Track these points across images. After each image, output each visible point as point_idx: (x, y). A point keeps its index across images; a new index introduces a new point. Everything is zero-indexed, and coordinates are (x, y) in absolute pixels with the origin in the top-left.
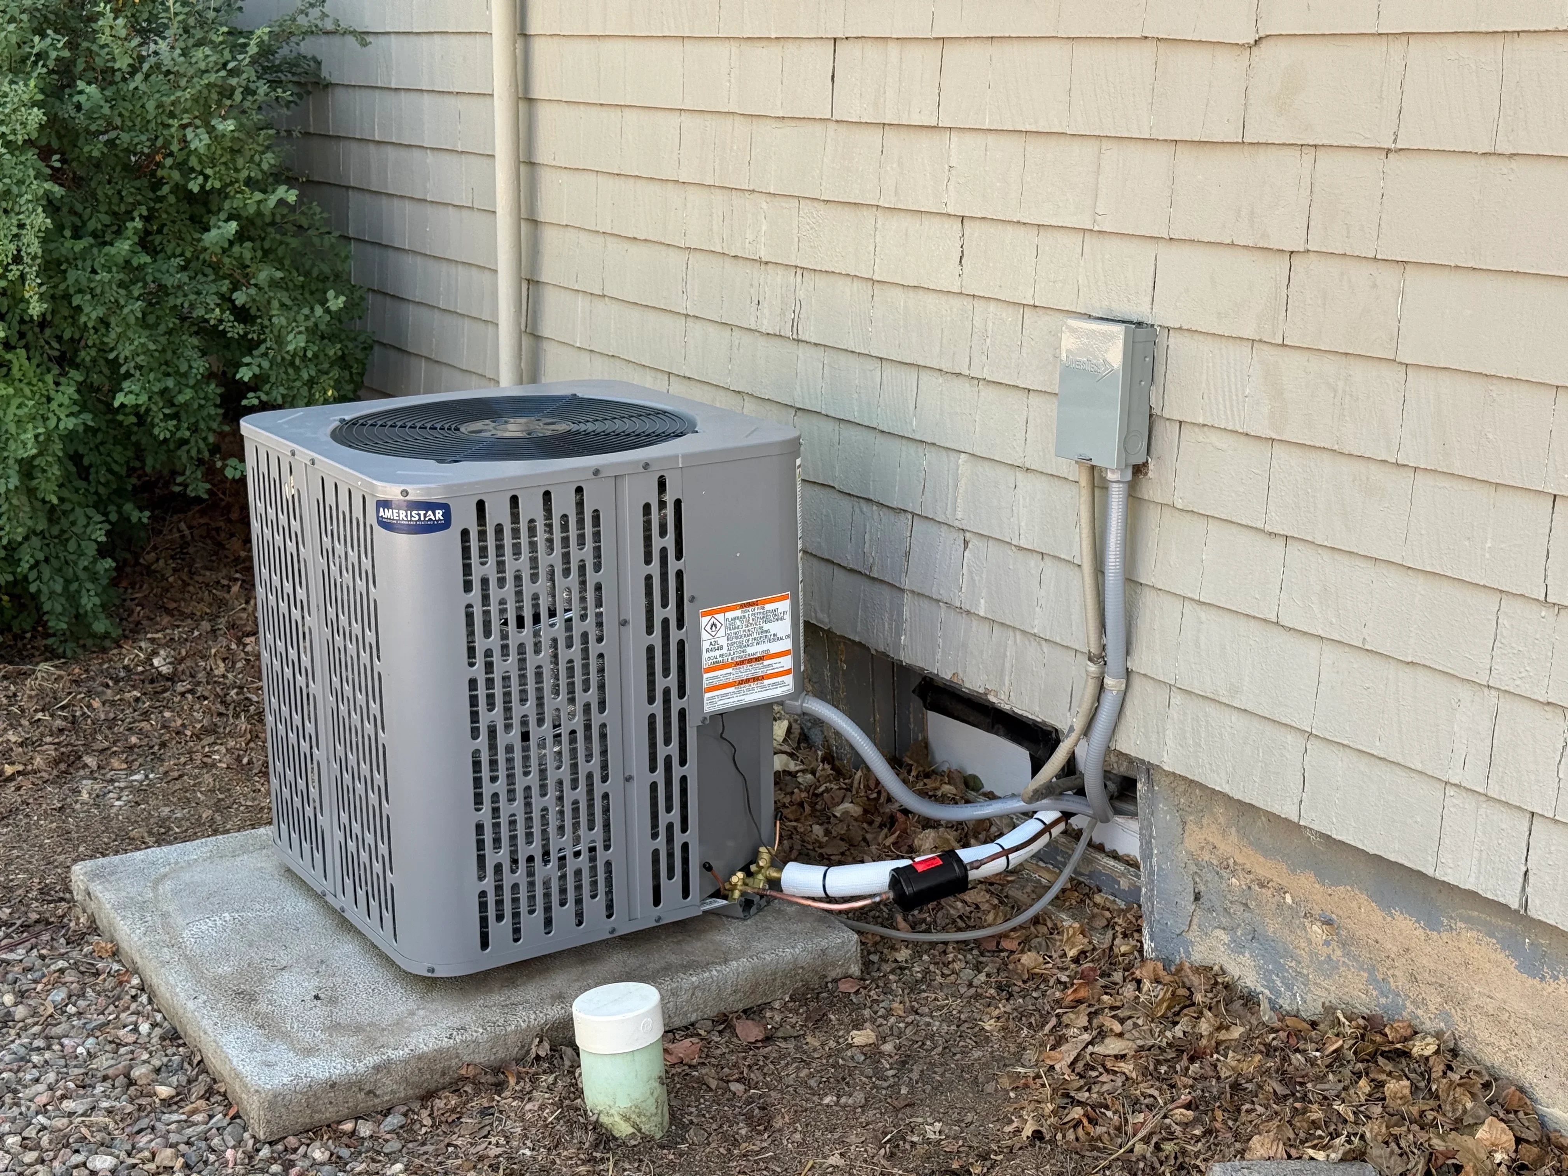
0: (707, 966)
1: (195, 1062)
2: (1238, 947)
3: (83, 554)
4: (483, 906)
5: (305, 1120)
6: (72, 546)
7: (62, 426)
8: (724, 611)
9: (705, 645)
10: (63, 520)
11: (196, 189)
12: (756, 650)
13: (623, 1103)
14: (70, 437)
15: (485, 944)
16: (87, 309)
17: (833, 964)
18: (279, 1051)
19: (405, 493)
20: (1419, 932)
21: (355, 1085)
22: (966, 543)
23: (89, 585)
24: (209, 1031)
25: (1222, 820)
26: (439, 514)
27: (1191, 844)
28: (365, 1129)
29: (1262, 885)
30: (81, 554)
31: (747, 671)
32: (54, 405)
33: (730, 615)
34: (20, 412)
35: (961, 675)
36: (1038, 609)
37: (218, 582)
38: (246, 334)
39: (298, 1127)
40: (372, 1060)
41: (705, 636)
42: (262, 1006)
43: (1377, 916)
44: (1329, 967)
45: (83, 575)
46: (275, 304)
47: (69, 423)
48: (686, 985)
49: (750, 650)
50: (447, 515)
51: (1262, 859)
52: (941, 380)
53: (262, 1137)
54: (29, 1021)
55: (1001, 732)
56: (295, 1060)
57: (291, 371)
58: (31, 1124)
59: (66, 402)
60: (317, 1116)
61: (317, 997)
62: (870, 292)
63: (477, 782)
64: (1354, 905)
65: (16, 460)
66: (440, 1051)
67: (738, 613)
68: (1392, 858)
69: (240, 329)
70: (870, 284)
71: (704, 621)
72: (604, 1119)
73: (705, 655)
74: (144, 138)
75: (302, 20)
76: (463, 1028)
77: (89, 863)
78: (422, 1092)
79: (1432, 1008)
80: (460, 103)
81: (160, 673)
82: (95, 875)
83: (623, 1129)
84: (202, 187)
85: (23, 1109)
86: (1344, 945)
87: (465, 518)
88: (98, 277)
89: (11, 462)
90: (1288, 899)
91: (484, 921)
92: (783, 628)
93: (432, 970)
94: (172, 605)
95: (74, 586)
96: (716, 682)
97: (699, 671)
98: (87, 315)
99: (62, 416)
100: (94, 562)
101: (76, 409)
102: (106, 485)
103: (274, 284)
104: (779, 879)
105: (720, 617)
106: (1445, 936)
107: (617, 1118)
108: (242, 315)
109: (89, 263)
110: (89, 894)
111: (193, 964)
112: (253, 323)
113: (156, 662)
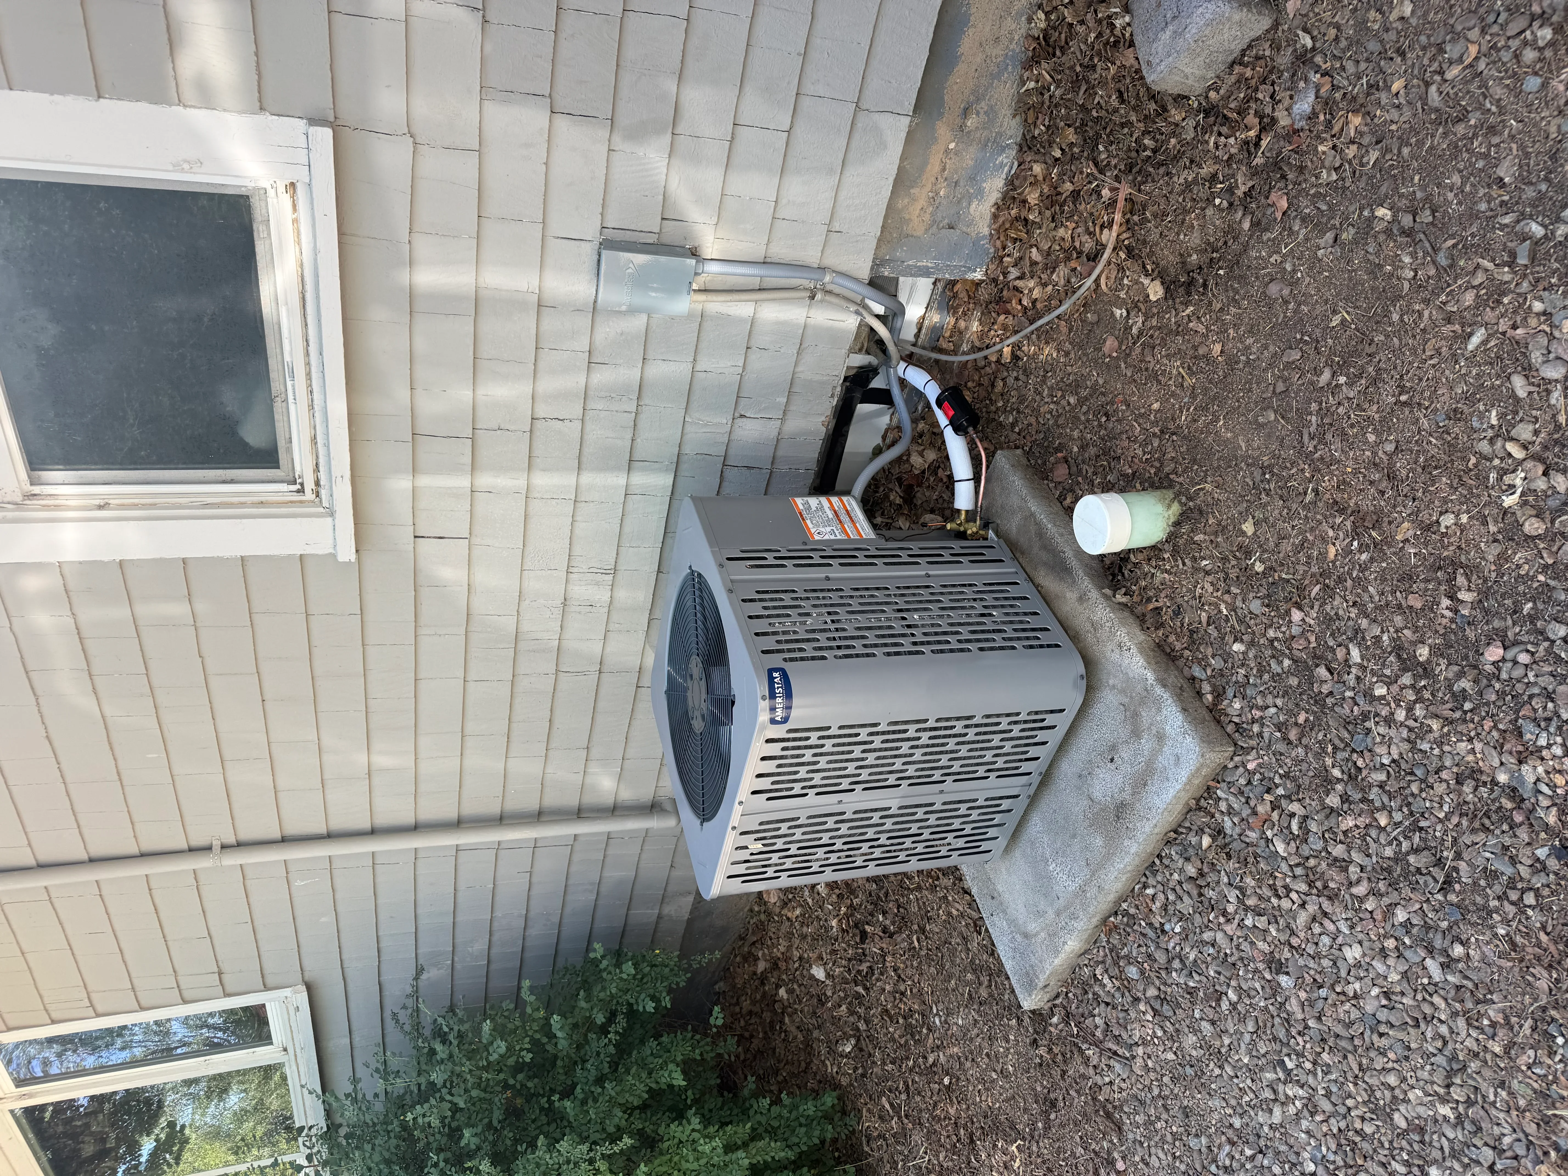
0: (1038, 524)
1: (1175, 836)
2: (980, 193)
3: (780, 1115)
4: (1031, 647)
5: (1213, 725)
6: (775, 1124)
7: (698, 1127)
8: (809, 529)
9: (833, 537)
10: (759, 1131)
11: (531, 1055)
12: (830, 514)
13: (1159, 508)
14: (706, 1121)
15: (1057, 646)
16: (616, 1120)
17: (1019, 461)
18: (1164, 760)
19: (763, 698)
20: (971, 32)
21: (1179, 695)
22: (742, 416)
23: (801, 1109)
24: (1154, 822)
25: (906, 201)
26: (776, 675)
27: (919, 232)
28: (1206, 688)
29: (944, 170)
30: (780, 1116)
31: (844, 517)
32: (684, 1139)
33: (810, 525)
34: (691, 1159)
35: (823, 418)
36: (782, 350)
37: (784, 1040)
38: (623, 1013)
39: (1219, 728)
40: (1159, 690)
41: (826, 537)
42: (1126, 796)
43: (961, 68)
44: (991, 113)
45: (794, 1114)
46: (602, 995)
47: (695, 1122)
48: (1054, 530)
49: (831, 516)
50: (776, 670)
51: (929, 167)
52: (639, 440)
53: (1232, 749)
54: (1157, 982)
55: (845, 429)
56: (1169, 743)
57: (645, 980)
58: (1255, 926)
59: (680, 1128)
60: (1207, 718)
61: (1112, 760)
62: (583, 504)
63: (952, 651)
64: (955, 87)
65: (726, 1153)
66: (1141, 653)
67: (808, 522)
68: (931, 35)
69: (620, 1018)
70: (578, 505)
71: (817, 537)
72: (1172, 520)
73: (839, 537)
74: (497, 1099)
75: (407, 1028)
76: (1120, 646)
77: (1021, 997)
78: (1170, 662)
79: (1013, 26)
80: (462, 886)
81: (856, 1045)
82: (1030, 986)
83: (1176, 508)
84: (529, 1051)
85: (1241, 940)
86: (978, 100)
87: (776, 661)
88: (593, 1117)
89: (727, 1158)
90: (952, 146)
91: (1041, 646)
92: (813, 501)
93: (1082, 676)
94: (803, 1065)
95: (802, 1120)
96: (855, 532)
97: (850, 541)
98: (620, 1119)
99: (691, 1127)
100: (785, 1106)
101: (684, 1121)
102: (731, 1109)
103: (588, 999)
104: (967, 511)
105: (813, 531)
106: (973, 10)
107: (1170, 512)
108: (612, 1017)
109: (584, 1128)
110: (1045, 986)
111: (1096, 868)
112: (616, 1010)
113: (848, 1050)
